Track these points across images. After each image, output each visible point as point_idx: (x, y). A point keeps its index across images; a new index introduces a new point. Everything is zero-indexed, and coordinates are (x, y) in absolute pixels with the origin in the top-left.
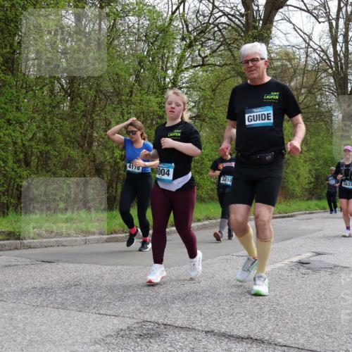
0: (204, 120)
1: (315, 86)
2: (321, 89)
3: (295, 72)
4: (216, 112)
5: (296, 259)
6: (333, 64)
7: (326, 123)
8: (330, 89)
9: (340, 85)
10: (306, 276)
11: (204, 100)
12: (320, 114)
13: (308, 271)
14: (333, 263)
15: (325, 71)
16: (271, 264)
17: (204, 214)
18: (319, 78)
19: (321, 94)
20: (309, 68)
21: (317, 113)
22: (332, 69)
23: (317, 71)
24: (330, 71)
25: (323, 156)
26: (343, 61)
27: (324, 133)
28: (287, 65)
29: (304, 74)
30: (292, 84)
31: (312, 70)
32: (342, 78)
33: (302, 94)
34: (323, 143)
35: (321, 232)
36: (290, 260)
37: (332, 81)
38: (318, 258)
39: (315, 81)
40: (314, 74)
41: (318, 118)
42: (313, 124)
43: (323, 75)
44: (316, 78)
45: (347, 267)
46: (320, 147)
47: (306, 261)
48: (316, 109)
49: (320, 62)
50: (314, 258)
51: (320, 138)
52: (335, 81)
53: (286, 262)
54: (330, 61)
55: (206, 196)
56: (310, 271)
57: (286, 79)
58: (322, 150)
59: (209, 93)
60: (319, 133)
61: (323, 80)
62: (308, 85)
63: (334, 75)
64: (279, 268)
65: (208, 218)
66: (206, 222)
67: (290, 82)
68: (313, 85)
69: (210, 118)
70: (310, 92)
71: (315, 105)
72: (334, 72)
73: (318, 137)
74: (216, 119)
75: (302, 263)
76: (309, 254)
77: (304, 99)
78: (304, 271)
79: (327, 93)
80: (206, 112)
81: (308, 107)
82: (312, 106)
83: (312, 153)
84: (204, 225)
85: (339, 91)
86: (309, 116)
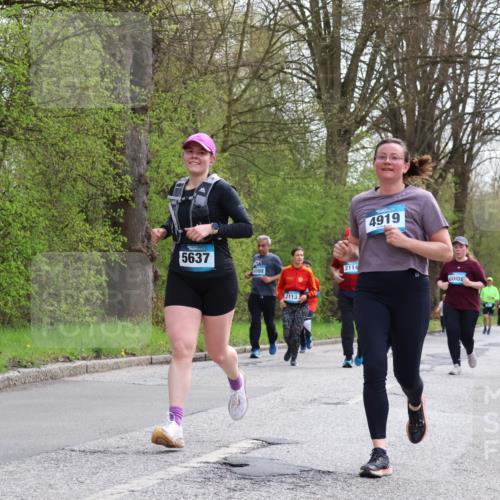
0: (11, 134)
1: (268, 64)
2: (281, 70)
3: (223, 28)
4: (40, 114)
5: (216, 456)
6: (307, 13)
7: (294, 148)
8: (300, 70)
9: (323, 63)
10: (237, 494)
11: (12, 85)
12: (278, 125)
13: (243, 482)
14: (299, 463)
15: (292, 28)
16: (160, 469)
17: (9, 354)
18: (278, 44)
19: (282, 82)
20: (256, 21)
21: (273, 124)
22: (306, 25)
23: (272, 30)
24: (302, 29)
25: (285, 220)
26: (330, 9)
27: (286, 169)
28: (205, 13)
29: (243, 34)
30: (217, 57)
31: (261, 26)
32: (327, 47)
33: (240, 81)
34: (285, 193)
35: (276, 393)
36: (205, 458)
37: (307, 52)
38: (268, 451)
39: (267, 52)
40: (265, 35)
41: (274, 135)
42: (264, 148)
43: (286, 38)
44: (271, 46)
45: (329, 472)
46: (278, 201)
47: (240, 459)
48: (270, 114)
49: (280, 8)
50: (258, 454)
51: (279, 181)
52: (313, 54)
53: (194, 462)
54: (301, 7)
55: (14, 311)
56: (247, 483)
57: (204, 43)
58: (282, 207)
59: (22, 69)
60: (277, 170)
61: (287, 50)
62: (252, 60)
63: (312, 40)
64: (178, 478)
65: (17, 364)
66: (13, 374)
67: (213, 51)
68: (263, 60)
69: (28, 129)
70: (255, 76)
71: (269, 106)
72: (309, 33)
73: (273, 179)
74: (41, 131)
75: (229, 465)
76: (247, 444)
77: (244, 91)
78: (233, 483)
79: (295, 79)
80: (15, 114)
81: (250, 111)
82: (262, 108)
83: (261, 215)
84: (8, 379)
85: (321, 76)
86: (255, 131)
